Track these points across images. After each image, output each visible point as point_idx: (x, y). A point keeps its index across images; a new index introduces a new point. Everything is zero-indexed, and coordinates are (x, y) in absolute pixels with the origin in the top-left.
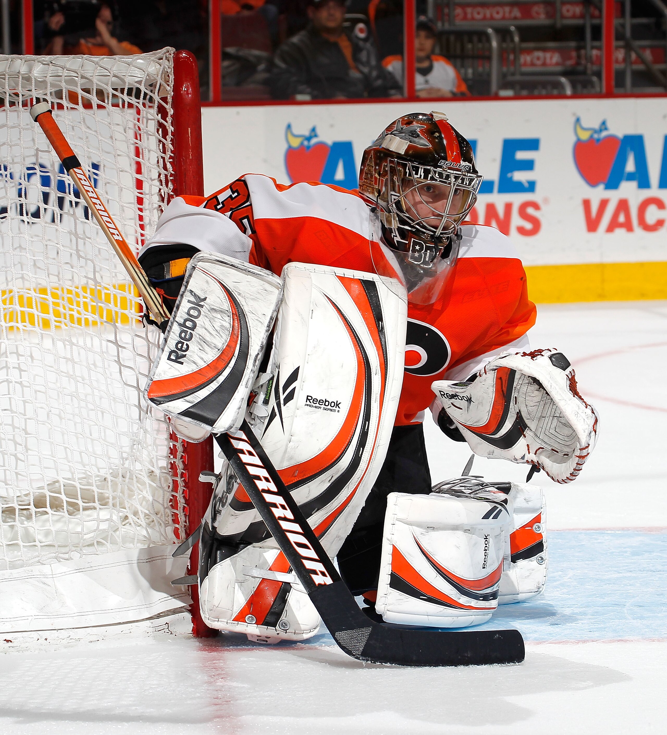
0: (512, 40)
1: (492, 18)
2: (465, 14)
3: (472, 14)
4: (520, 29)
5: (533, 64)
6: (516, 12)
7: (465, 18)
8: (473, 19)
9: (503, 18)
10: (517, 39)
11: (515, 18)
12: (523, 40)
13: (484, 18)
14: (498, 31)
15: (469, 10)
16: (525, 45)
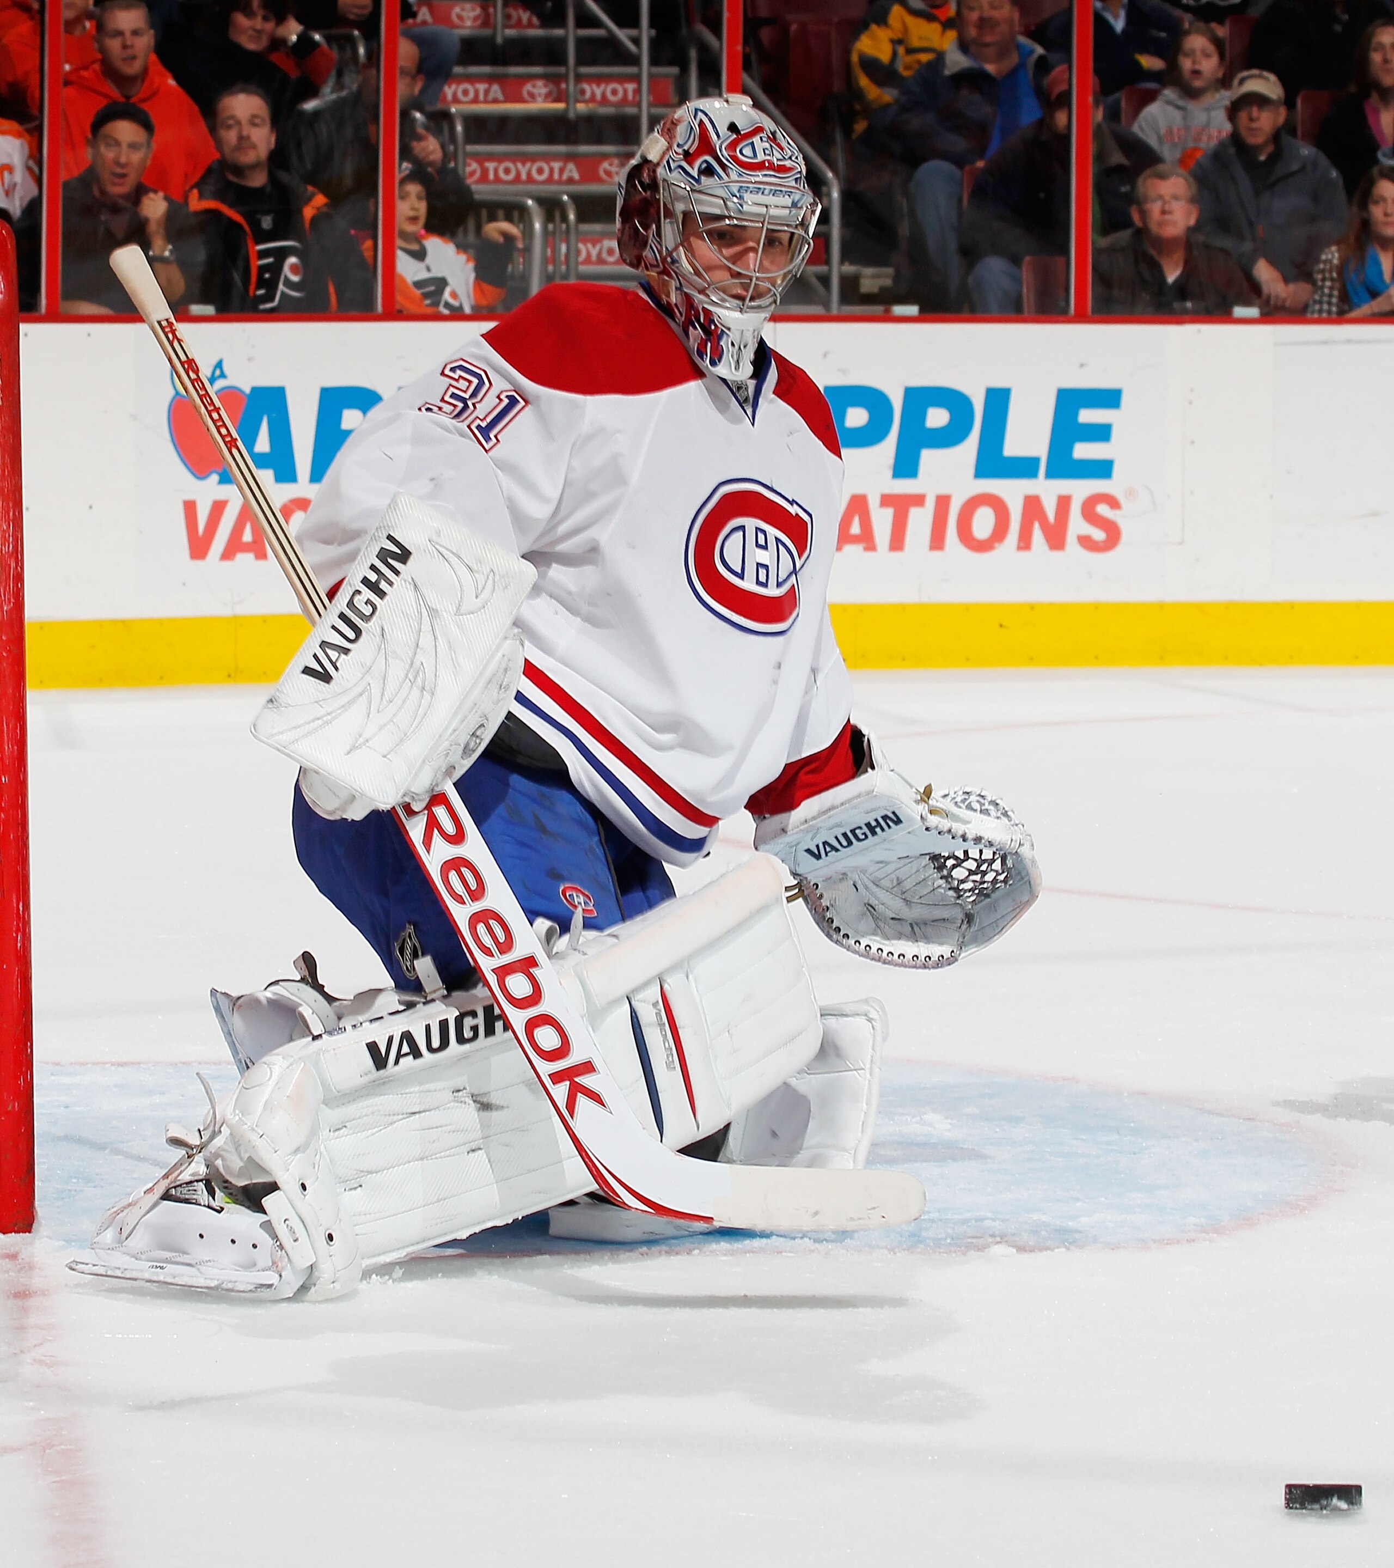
0: (564, 219)
1: (530, 179)
2: (485, 172)
3: (496, 171)
4: (575, 198)
5: (601, 261)
6: (572, 171)
7: (484, 178)
8: (497, 180)
9: (550, 180)
10: (572, 217)
11: (570, 181)
12: (581, 218)
13: (517, 179)
14: (540, 201)
15: (491, 166)
16: (584, 227)
